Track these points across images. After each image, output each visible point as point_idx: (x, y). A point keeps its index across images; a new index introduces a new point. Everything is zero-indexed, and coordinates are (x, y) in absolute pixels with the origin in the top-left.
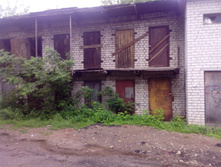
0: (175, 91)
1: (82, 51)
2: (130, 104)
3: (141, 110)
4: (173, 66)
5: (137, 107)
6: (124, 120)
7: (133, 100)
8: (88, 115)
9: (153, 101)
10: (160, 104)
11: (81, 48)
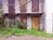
0: (41, 21)
1: (8, 7)
2: (25, 25)
3: (29, 27)
4: (40, 12)
5: (28, 26)
6: (23, 32)
7: (26, 24)
8: (9, 31)
9: (33, 24)
10: (36, 25)
11: (7, 5)
